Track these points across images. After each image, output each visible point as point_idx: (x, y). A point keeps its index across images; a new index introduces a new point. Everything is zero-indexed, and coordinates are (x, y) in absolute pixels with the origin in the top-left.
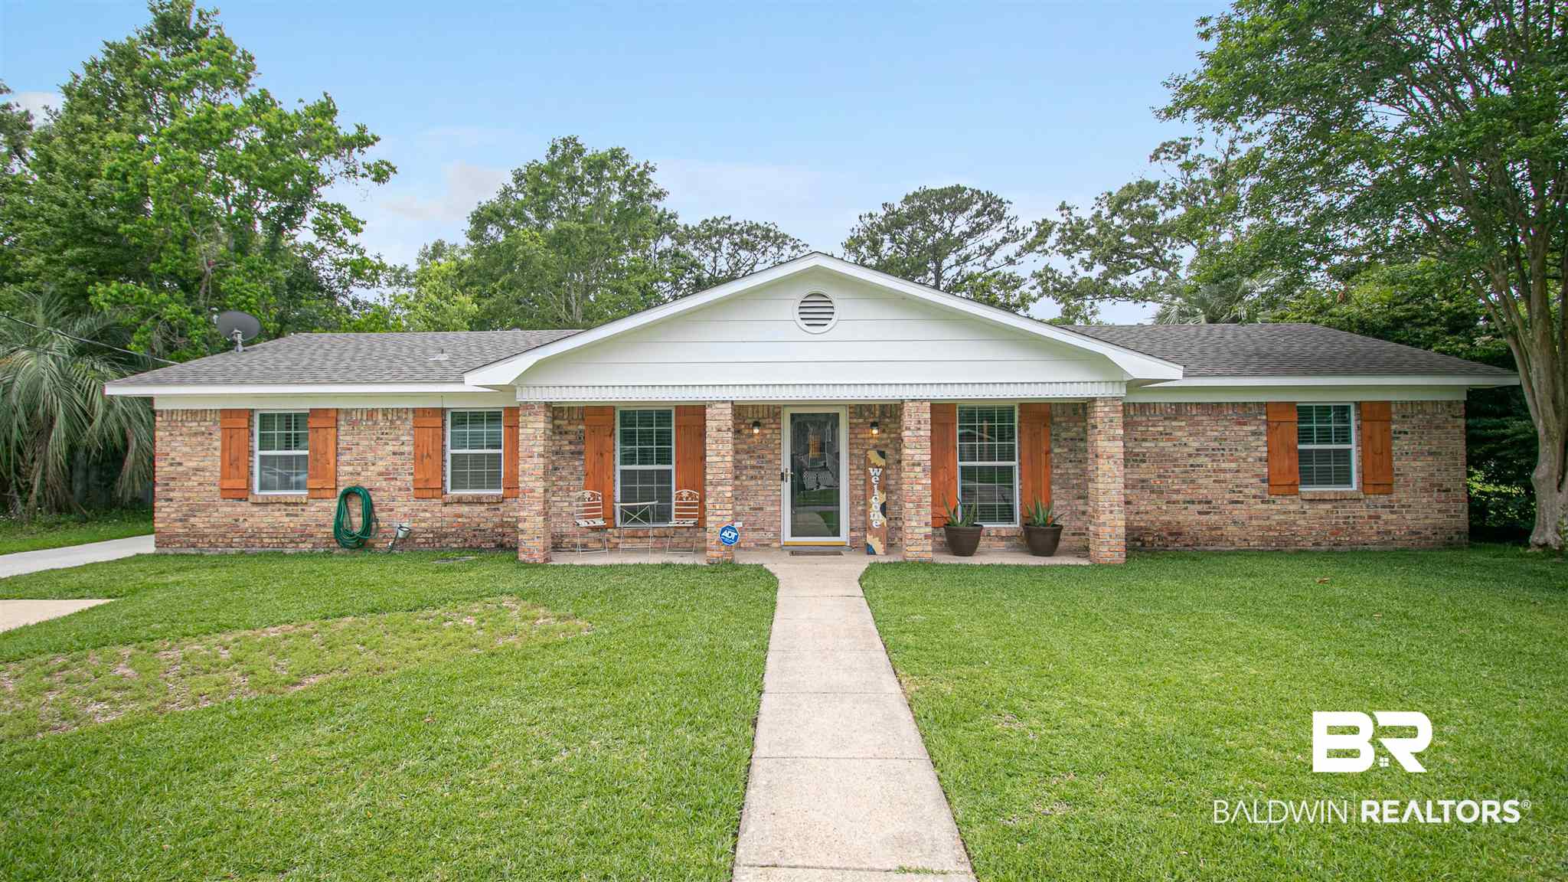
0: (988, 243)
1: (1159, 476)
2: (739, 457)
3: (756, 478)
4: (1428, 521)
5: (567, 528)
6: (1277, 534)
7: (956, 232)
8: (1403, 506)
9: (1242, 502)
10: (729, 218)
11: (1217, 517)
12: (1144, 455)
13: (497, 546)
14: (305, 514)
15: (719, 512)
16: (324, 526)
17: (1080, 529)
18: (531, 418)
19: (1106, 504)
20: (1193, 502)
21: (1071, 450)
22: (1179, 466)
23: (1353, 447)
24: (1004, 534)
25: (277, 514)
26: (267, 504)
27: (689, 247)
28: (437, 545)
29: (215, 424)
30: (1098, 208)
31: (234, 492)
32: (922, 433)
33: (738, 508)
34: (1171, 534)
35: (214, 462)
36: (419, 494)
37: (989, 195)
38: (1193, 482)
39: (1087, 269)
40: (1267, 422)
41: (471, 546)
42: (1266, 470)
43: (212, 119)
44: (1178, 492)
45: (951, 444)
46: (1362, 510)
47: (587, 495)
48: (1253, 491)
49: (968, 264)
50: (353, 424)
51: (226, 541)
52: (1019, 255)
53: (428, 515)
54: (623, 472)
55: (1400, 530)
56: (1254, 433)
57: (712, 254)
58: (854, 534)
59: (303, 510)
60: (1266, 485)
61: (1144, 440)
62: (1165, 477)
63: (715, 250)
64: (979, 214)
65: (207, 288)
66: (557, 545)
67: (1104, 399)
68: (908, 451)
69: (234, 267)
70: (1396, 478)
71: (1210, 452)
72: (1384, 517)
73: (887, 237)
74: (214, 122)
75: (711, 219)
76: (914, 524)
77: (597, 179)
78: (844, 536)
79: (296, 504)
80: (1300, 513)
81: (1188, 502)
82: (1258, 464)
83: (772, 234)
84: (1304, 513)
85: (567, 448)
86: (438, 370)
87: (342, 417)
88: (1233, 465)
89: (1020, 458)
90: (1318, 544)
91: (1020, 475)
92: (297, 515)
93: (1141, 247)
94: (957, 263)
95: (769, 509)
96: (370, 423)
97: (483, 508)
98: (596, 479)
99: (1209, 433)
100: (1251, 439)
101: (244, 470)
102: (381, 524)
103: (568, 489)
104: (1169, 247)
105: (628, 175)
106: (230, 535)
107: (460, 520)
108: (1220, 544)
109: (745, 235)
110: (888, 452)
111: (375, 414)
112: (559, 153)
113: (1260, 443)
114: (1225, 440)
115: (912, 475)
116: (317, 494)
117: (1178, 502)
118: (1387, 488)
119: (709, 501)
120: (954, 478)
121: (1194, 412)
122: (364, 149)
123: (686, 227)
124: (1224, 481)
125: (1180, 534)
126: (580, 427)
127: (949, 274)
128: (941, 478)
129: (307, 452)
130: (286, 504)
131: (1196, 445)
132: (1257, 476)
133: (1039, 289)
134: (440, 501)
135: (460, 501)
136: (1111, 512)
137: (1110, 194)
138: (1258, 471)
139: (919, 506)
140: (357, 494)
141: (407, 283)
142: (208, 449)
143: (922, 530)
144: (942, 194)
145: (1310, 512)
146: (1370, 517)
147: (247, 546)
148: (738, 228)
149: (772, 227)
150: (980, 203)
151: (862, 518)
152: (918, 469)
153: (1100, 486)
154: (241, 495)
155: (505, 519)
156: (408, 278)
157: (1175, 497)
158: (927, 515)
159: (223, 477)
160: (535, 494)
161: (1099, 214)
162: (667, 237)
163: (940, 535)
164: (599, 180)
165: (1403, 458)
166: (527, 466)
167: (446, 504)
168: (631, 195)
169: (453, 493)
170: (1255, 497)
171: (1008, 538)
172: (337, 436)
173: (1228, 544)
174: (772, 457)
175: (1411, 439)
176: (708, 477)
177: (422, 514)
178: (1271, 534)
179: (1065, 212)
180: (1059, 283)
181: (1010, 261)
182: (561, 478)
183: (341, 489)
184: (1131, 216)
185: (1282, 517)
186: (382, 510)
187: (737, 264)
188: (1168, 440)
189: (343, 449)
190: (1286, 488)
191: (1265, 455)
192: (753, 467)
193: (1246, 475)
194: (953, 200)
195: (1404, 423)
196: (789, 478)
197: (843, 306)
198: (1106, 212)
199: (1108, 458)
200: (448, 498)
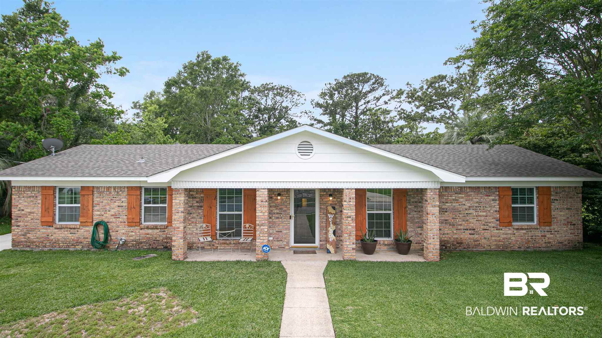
0: (377, 96)
1: (453, 218)
2: (271, 209)
3: (279, 218)
4: (566, 238)
5: (195, 240)
6: (503, 243)
7: (364, 91)
8: (556, 231)
9: (488, 230)
10: (272, 83)
11: (477, 236)
12: (446, 209)
13: (164, 247)
14: (79, 233)
15: (262, 238)
16: (87, 238)
17: (419, 241)
18: (178, 196)
19: (431, 235)
20: (467, 230)
21: (415, 207)
22: (461, 214)
23: (535, 206)
24: (386, 243)
25: (66, 233)
26: (61, 228)
27: (256, 94)
28: (138, 247)
29: (39, 192)
30: (422, 85)
31: (47, 223)
32: (351, 203)
33: (271, 231)
34: (458, 243)
35: (38, 210)
36: (130, 224)
37: (378, 76)
38: (467, 221)
39: (417, 108)
40: (499, 195)
41: (152, 248)
42: (498, 216)
43: (48, 50)
44: (461, 225)
45: (364, 204)
46: (538, 233)
47: (204, 225)
48: (493, 225)
49: (369, 104)
50: (100, 193)
51: (43, 244)
52: (389, 100)
53: (133, 234)
54: (220, 215)
55: (554, 242)
56: (493, 200)
57: (265, 98)
58: (321, 243)
59: (77, 231)
60: (498, 222)
61: (447, 203)
62: (455, 218)
63: (266, 96)
64: (374, 84)
65: (45, 122)
66: (190, 247)
67: (431, 189)
68: (345, 211)
69: (57, 113)
70: (553, 219)
71: (475, 208)
72: (548, 236)
73: (336, 92)
74: (49, 51)
75: (265, 84)
76: (348, 243)
77: (217, 68)
78: (317, 244)
79: (74, 228)
80: (512, 234)
81: (465, 229)
82: (495, 213)
83: (290, 90)
84: (514, 234)
85: (196, 204)
86: (139, 168)
87: (95, 190)
88: (484, 214)
89: (393, 210)
90: (520, 248)
91: (393, 217)
92: (75, 234)
93: (439, 100)
94: (365, 103)
95: (285, 232)
96: (108, 193)
97: (158, 231)
98: (208, 219)
99: (474, 200)
100: (492, 202)
101: (51, 214)
102: (113, 238)
103: (196, 223)
104: (450, 100)
105: (230, 67)
106: (45, 242)
107: (148, 236)
108: (479, 247)
109: (279, 90)
110: (336, 207)
111: (110, 189)
112: (200, 58)
113: (496, 204)
114: (481, 202)
115: (347, 222)
116: (84, 224)
117: (461, 229)
118: (549, 224)
119: (257, 233)
120: (365, 219)
121: (468, 191)
122: (116, 62)
123: (254, 87)
124: (481, 221)
125: (462, 243)
126: (202, 195)
127: (362, 108)
128: (359, 219)
129: (79, 205)
130: (70, 228)
131: (469, 205)
132: (495, 218)
133: (398, 117)
134: (139, 228)
135: (148, 228)
136: (434, 238)
137: (427, 80)
138: (495, 216)
139: (350, 236)
140: (101, 225)
141: (139, 108)
142: (35, 204)
143: (351, 246)
144: (359, 75)
145: (517, 234)
146: (542, 236)
147: (52, 247)
148: (276, 87)
149: (290, 87)
150: (374, 79)
151: (325, 236)
152: (349, 219)
153: (429, 227)
154: (50, 224)
155: (168, 236)
156: (140, 106)
157: (459, 227)
158: (353, 239)
159: (42, 217)
160: (180, 230)
161: (422, 87)
162: (246, 91)
163: (359, 243)
164: (217, 69)
165: (556, 211)
166: (176, 217)
167: (141, 229)
168: (231, 75)
169: (144, 224)
170: (493, 227)
171: (388, 245)
172: (93, 198)
173: (482, 247)
174: (286, 209)
175: (559, 203)
176: (257, 222)
177: (131, 233)
178: (500, 243)
179: (409, 86)
180: (406, 114)
181: (386, 103)
182: (193, 218)
183: (95, 222)
184: (436, 89)
185: (505, 236)
186: (113, 231)
187: (275, 102)
188: (457, 203)
189: (96, 204)
190: (507, 224)
191: (498, 209)
192: (277, 213)
193: (490, 218)
194: (363, 78)
195: (556, 195)
196: (293, 218)
197: (318, 148)
198: (425, 87)
199: (433, 215)
200: (142, 226)
